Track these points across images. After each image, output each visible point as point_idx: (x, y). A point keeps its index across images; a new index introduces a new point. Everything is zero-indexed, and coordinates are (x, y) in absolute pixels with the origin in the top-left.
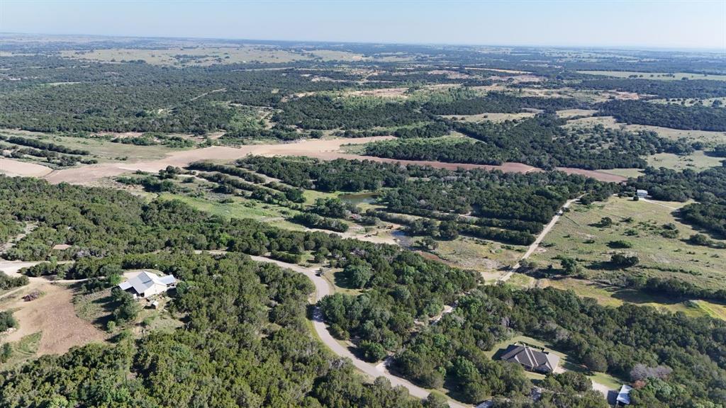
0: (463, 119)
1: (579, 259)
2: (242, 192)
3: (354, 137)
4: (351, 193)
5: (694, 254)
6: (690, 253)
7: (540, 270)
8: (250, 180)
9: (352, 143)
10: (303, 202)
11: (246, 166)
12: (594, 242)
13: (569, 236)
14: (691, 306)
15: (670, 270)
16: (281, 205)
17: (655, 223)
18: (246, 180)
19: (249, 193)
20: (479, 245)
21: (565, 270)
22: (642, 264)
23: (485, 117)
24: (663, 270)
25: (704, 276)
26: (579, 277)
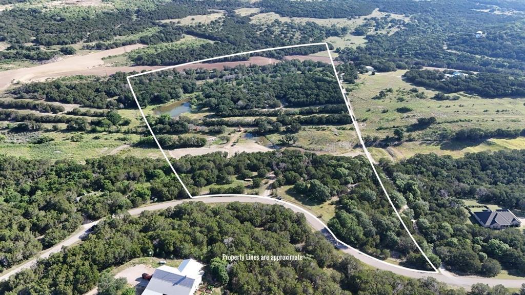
0: (178, 23)
1: (396, 126)
2: (54, 127)
3: (107, 49)
4: (161, 105)
5: (449, 107)
6: (447, 107)
7: (381, 141)
8: (46, 111)
9: (111, 55)
10: (129, 123)
11: (27, 96)
12: (387, 111)
13: (369, 110)
14: (491, 144)
15: (454, 122)
16: (110, 132)
17: (404, 89)
18: (41, 111)
19: (64, 126)
20: (320, 131)
21: (397, 137)
22: (438, 121)
23: (193, 19)
24: (450, 123)
25: (474, 121)
26: (410, 140)
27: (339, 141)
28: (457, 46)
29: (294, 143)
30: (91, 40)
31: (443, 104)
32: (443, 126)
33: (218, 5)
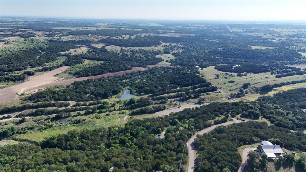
3: (51, 70)
4: (117, 95)
5: (247, 78)
7: (237, 95)
9: (58, 73)
10: (115, 105)
12: (226, 83)
13: (219, 84)
14: (276, 90)
17: (222, 74)
18: (58, 107)
21: (241, 92)
22: (251, 84)
23: (76, 51)
24: (255, 84)
25: (262, 82)
26: (247, 93)
27: (221, 97)
28: (217, 55)
29: (204, 101)
30: (35, 66)
31: (245, 78)
32: (253, 86)
33: (79, 43)
